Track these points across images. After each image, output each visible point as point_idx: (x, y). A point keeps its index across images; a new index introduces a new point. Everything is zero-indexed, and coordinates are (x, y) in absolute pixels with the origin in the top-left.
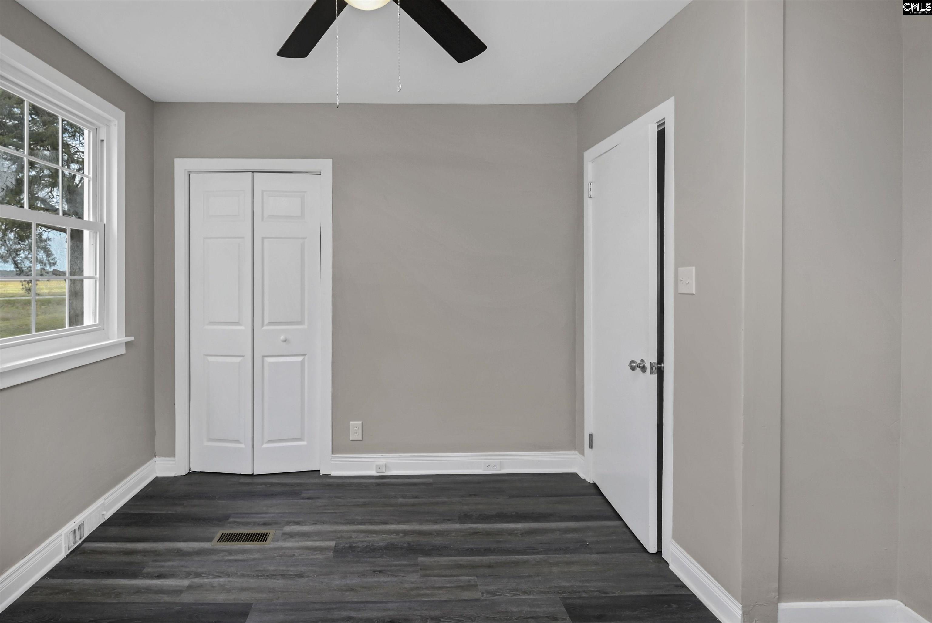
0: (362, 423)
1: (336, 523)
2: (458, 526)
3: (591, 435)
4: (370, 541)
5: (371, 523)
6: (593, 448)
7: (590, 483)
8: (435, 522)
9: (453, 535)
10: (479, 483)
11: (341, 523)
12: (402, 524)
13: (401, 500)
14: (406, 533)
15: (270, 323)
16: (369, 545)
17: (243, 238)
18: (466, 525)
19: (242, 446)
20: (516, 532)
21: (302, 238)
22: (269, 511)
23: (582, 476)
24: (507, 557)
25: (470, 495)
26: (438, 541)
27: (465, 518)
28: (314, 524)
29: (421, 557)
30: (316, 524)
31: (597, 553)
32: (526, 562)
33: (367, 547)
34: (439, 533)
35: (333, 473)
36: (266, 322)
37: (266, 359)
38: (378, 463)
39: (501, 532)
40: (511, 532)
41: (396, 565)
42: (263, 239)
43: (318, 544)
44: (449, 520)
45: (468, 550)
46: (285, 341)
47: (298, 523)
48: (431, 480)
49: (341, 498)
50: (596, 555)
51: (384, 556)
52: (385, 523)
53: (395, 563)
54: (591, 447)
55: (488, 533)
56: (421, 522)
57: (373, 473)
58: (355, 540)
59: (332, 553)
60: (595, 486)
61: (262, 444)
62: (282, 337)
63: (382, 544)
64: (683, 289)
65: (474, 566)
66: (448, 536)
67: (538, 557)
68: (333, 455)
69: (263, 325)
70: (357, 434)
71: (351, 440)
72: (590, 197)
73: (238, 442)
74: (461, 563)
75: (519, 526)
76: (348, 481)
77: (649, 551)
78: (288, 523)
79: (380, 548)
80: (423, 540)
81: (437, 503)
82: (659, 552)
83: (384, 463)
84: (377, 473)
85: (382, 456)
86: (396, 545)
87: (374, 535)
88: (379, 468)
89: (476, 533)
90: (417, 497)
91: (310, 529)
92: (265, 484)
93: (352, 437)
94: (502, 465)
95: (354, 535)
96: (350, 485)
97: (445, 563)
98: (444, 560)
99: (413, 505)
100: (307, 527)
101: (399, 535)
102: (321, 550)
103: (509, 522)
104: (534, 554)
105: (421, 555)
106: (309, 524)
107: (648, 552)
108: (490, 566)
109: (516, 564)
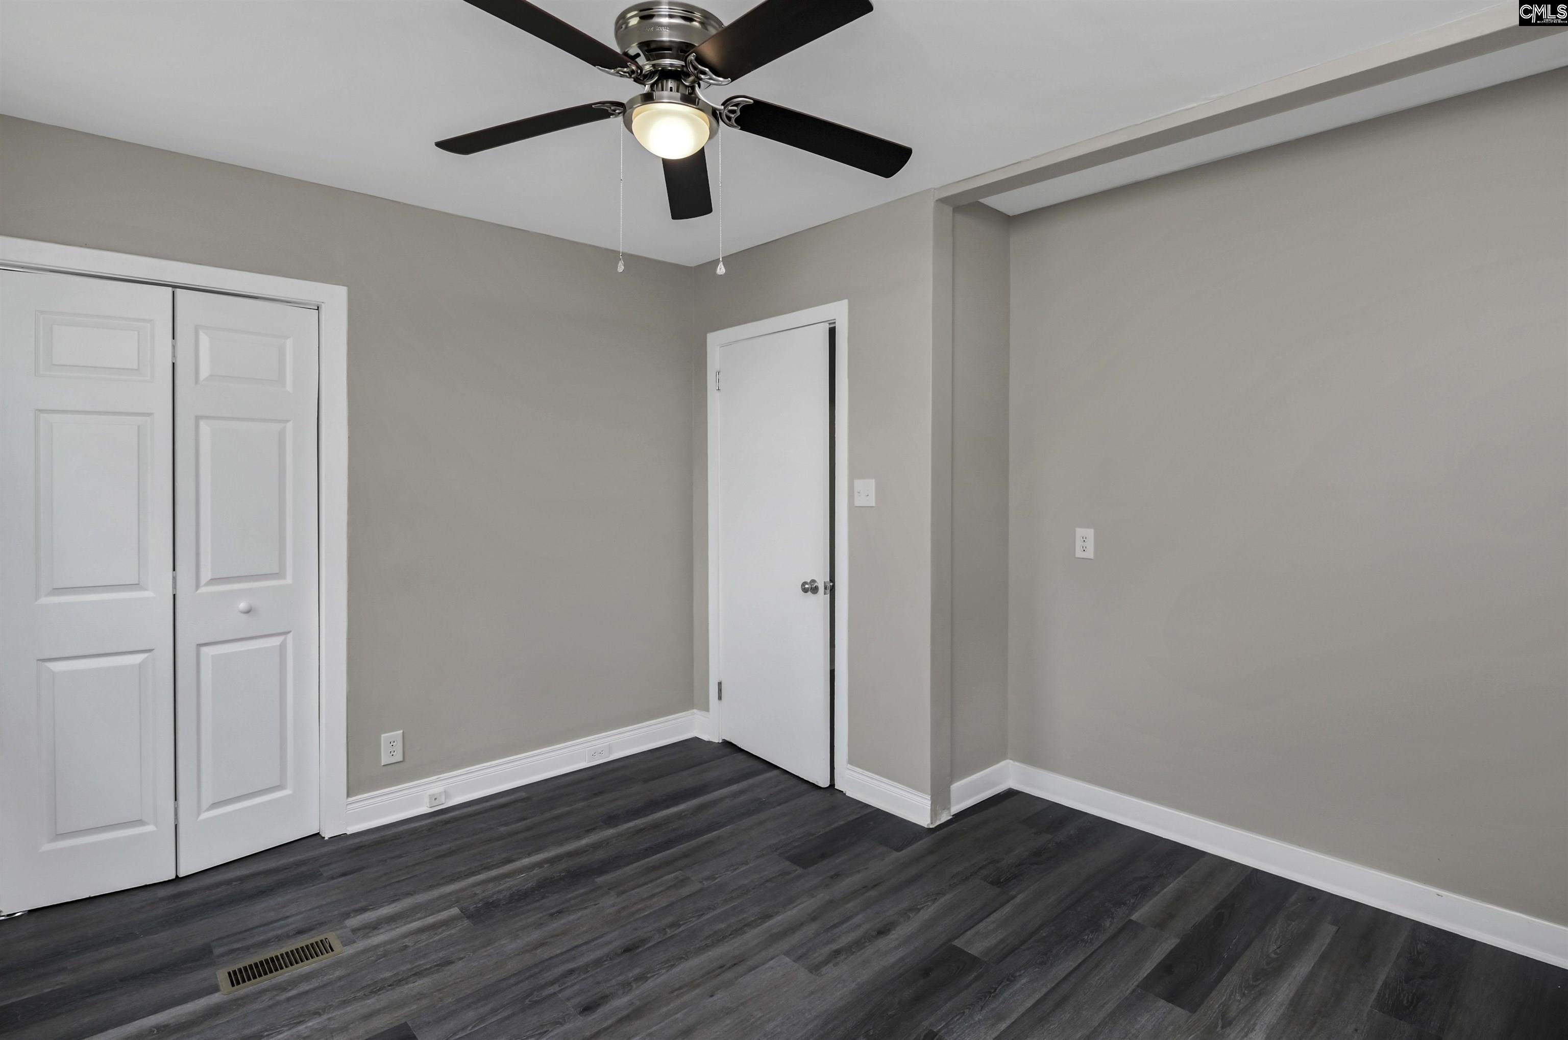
0: (403, 732)
1: (431, 887)
2: (611, 832)
3: (720, 684)
4: (510, 888)
5: (488, 868)
6: (722, 698)
7: (718, 743)
8: (578, 837)
9: (614, 842)
10: (592, 778)
11: (439, 885)
12: (535, 855)
13: (503, 829)
14: (551, 861)
15: (214, 581)
16: (512, 892)
17: (149, 414)
18: (619, 827)
19: (150, 828)
20: (683, 814)
21: (279, 421)
22: (288, 914)
23: (705, 737)
24: (697, 840)
25: (595, 795)
26: (601, 855)
27: (611, 820)
28: (394, 901)
29: (597, 878)
30: (398, 900)
31: (780, 804)
32: (719, 838)
33: (512, 895)
34: (596, 846)
35: (351, 830)
36: (206, 576)
37: (204, 650)
38: (432, 792)
39: (667, 820)
40: (680, 816)
41: (574, 898)
42: (198, 418)
43: (431, 920)
44: (594, 829)
45: (647, 850)
46: (248, 612)
47: (364, 910)
48: (523, 794)
49: (402, 857)
50: (779, 808)
51: (547, 895)
52: (509, 861)
53: (570, 896)
54: (720, 698)
55: (655, 826)
56: (561, 843)
57: (424, 809)
58: (484, 895)
59: (466, 921)
60: (727, 744)
61: (199, 814)
62: (242, 605)
63: (530, 885)
64: (859, 502)
65: (669, 863)
66: (609, 845)
67: (729, 828)
68: (350, 799)
69: (198, 586)
70: (394, 754)
71: (384, 766)
72: (718, 389)
73: (140, 822)
74: (651, 865)
75: (682, 807)
76: (394, 830)
77: (822, 787)
78: (347, 915)
79: (533, 890)
80: (583, 859)
81: (558, 817)
82: (832, 785)
83: (441, 789)
84: (430, 809)
85: (437, 778)
86: (551, 878)
87: (507, 880)
88: (435, 799)
89: (639, 831)
90: (524, 819)
91: (395, 908)
92: (229, 882)
93: (385, 759)
94: (610, 749)
95: (478, 890)
96: (396, 837)
97: (633, 872)
98: (628, 870)
99: (528, 829)
100: (387, 907)
101: (544, 867)
102: (446, 923)
103: (668, 807)
104: (721, 827)
105: (596, 876)
106: (387, 904)
107: (820, 788)
108: (685, 855)
109: (710, 843)
